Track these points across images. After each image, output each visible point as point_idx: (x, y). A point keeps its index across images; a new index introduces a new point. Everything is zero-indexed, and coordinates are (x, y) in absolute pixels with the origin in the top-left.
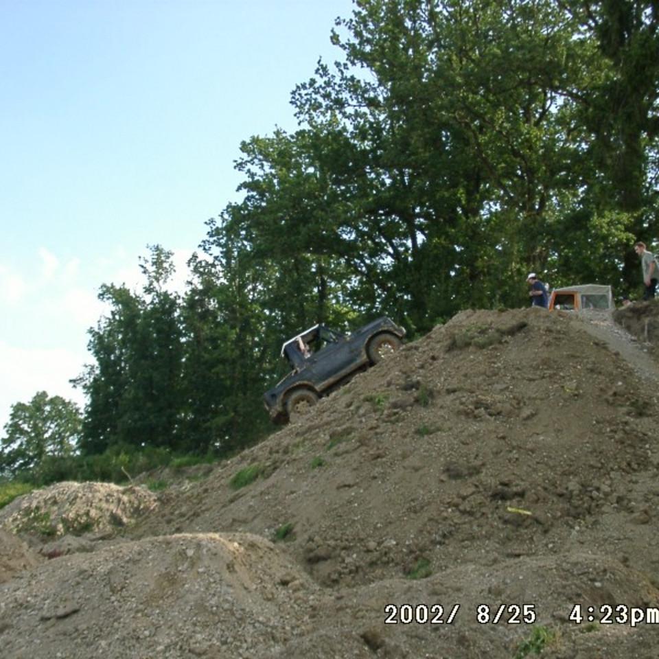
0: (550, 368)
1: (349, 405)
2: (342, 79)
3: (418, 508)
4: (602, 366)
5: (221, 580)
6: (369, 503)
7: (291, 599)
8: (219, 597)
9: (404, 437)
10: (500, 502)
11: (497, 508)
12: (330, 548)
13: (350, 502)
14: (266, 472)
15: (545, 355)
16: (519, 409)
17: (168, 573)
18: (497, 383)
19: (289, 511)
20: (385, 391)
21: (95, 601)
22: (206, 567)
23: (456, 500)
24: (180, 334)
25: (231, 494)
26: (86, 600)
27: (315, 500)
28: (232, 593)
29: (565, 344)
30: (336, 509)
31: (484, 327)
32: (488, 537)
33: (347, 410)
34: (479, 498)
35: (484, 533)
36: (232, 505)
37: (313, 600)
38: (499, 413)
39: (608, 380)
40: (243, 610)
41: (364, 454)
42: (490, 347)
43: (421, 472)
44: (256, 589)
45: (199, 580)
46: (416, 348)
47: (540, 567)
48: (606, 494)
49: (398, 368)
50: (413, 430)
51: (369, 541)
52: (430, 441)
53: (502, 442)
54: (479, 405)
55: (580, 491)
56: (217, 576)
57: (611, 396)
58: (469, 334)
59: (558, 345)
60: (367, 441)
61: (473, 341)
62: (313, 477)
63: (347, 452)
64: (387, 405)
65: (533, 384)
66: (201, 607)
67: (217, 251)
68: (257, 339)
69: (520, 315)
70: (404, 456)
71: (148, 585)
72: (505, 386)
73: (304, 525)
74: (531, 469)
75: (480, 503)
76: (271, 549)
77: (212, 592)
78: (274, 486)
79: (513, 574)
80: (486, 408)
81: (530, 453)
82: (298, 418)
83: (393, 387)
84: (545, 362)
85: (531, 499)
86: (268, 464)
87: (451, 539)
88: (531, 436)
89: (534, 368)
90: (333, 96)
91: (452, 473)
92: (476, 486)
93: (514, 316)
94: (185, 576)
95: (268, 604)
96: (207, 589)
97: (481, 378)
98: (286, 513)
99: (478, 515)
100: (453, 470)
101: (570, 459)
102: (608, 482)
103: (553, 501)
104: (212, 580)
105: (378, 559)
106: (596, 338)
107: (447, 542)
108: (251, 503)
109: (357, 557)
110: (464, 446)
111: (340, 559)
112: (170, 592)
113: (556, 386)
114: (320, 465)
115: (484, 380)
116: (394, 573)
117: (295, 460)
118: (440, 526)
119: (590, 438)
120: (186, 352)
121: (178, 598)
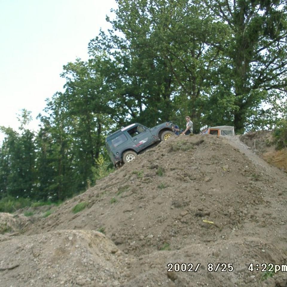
0: (216, 159)
1: (124, 176)
2: (111, 37)
3: (162, 220)
4: (238, 159)
5: (87, 251)
6: (139, 218)
7: (117, 260)
8: (87, 258)
9: (153, 189)
10: (199, 218)
11: (198, 220)
12: (123, 239)
13: (130, 218)
14: (89, 205)
15: (213, 154)
16: (204, 177)
17: (61, 248)
18: (193, 166)
19: (101, 223)
20: (142, 169)
21: (27, 261)
22: (79, 245)
23: (179, 217)
24: (35, 148)
25: (73, 215)
26: (22, 260)
27: (114, 217)
28: (92, 257)
29: (221, 149)
30: (124, 221)
31: (185, 142)
32: (195, 233)
33: (124, 178)
34: (190, 216)
35: (193, 231)
36: (74, 220)
37: (127, 260)
38: (195, 179)
39: (241, 165)
40: (98, 264)
41: (135, 197)
42: (189, 150)
43: (162, 205)
44: (102, 255)
45: (77, 251)
46: (154, 151)
47: (236, 243)
48: (246, 214)
49: (146, 160)
50: (157, 186)
51: (141, 235)
52: (165, 191)
53: (197, 191)
54: (186, 176)
55: (234, 213)
56: (85, 249)
57: (243, 172)
58: (178, 145)
59: (219, 150)
60: (136, 191)
61: (181, 148)
62: (111, 207)
63: (127, 196)
64: (144, 175)
65: (209, 166)
66: (79, 263)
67: (51, 112)
68: (69, 151)
69: (200, 137)
70: (154, 198)
71: (52, 254)
72: (197, 167)
73: (109, 229)
74: (211, 203)
75: (190, 218)
76: (104, 238)
77: (83, 256)
78: (93, 211)
79: (223, 247)
80: (189, 177)
81: (210, 196)
82: (100, 182)
83: (145, 168)
84: (213, 157)
85: (213, 217)
86: (90, 201)
87: (178, 234)
88: (210, 189)
89: (209, 160)
90: (107, 44)
91: (176, 205)
92: (188, 211)
93: (197, 137)
94: (69, 249)
95: (108, 262)
96: (81, 255)
97: (185, 164)
98: (100, 223)
99: (190, 223)
100: (177, 204)
101: (228, 199)
102: (246, 209)
103: (222, 218)
104: (83, 251)
105: (145, 244)
106: (234, 147)
107: (176, 235)
108: (83, 219)
109: (135, 243)
110: (180, 193)
111: (128, 244)
112: (63, 257)
113: (219, 167)
114: (115, 202)
115: (187, 165)
116: (153, 250)
117: (102, 200)
118: (173, 228)
119: (236, 190)
120: (38, 156)
121: (67, 259)
